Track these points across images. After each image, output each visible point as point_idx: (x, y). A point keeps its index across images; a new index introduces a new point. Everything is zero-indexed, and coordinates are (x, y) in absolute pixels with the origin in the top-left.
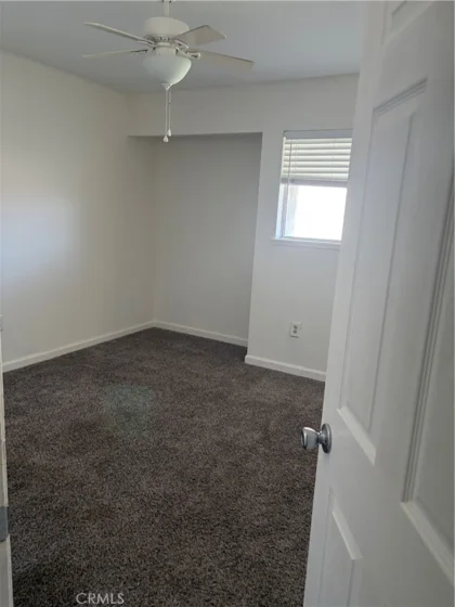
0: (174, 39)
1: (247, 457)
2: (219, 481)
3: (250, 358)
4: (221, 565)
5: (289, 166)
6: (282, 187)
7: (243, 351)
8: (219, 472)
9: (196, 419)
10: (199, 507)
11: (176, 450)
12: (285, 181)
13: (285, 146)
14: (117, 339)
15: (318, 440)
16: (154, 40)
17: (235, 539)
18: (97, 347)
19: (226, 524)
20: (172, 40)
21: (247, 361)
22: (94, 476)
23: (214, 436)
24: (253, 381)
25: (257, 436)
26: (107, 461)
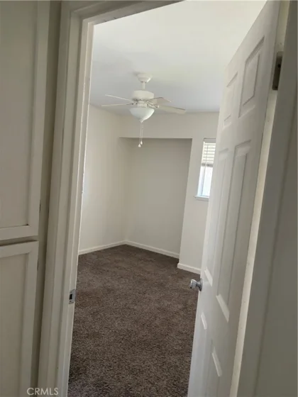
0: (146, 101)
1: (173, 316)
2: (157, 327)
3: (181, 265)
4: (155, 365)
5: (206, 157)
6: (202, 168)
7: (177, 261)
8: (157, 322)
9: (147, 295)
10: (145, 338)
11: (134, 310)
12: (204, 165)
13: (204, 146)
14: (105, 250)
15: (197, 285)
16: (137, 100)
17: (164, 354)
18: (93, 253)
19: (159, 347)
20: (145, 100)
21: (178, 267)
22: (90, 319)
23: (157, 305)
24: (181, 278)
25: (180, 307)
26: (97, 312)
